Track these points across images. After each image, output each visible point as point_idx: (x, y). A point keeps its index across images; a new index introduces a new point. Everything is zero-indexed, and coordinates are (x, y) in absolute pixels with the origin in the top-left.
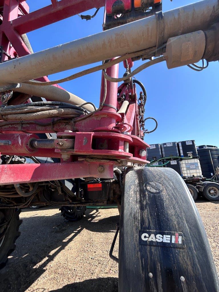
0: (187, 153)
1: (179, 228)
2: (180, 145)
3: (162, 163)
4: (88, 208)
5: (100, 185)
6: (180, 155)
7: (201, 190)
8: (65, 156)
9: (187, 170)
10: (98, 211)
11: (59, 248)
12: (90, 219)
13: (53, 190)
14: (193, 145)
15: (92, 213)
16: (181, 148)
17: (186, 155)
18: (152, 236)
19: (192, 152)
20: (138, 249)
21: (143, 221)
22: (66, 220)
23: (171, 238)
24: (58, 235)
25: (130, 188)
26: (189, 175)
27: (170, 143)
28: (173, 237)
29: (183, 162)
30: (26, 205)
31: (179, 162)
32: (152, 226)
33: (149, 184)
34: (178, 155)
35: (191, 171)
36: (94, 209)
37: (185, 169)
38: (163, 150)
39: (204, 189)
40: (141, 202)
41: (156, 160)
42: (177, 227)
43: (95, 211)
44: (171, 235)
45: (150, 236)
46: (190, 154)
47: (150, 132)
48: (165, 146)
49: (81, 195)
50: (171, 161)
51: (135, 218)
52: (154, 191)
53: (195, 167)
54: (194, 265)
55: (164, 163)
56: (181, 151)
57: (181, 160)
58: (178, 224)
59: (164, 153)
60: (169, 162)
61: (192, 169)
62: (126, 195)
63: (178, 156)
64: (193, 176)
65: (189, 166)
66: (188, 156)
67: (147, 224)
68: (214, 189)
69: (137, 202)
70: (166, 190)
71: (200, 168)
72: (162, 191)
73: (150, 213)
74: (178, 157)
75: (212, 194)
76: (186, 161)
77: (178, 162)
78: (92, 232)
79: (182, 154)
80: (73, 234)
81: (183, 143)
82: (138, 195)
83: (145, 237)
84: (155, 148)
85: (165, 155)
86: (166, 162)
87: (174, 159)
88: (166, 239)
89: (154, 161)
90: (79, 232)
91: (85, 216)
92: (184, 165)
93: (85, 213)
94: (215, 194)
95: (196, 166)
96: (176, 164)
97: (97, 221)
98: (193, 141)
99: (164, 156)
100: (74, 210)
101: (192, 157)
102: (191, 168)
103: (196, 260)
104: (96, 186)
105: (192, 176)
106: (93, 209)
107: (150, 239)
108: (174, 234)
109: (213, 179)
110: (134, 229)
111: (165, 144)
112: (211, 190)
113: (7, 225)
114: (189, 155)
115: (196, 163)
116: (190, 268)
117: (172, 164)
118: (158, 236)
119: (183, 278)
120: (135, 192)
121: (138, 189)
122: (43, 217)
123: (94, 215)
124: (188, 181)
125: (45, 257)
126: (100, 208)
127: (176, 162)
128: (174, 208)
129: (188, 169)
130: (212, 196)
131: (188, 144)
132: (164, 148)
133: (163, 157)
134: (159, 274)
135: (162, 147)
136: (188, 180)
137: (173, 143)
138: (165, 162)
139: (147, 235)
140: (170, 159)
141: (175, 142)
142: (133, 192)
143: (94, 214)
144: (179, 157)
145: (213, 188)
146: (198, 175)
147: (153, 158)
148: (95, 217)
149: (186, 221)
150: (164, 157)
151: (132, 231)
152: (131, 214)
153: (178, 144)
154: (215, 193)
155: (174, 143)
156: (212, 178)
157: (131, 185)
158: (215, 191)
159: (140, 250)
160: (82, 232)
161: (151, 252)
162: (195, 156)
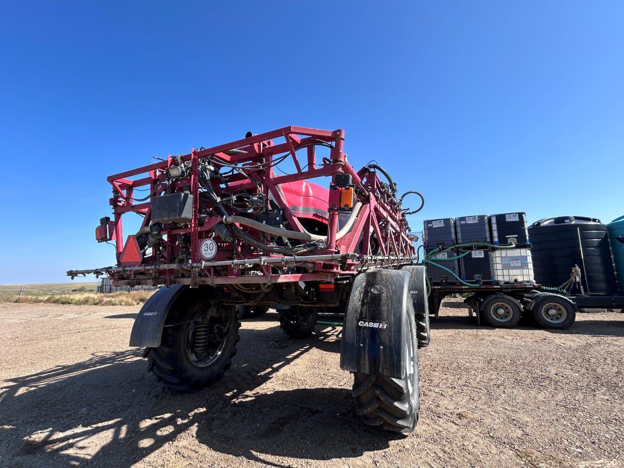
0: (507, 237)
1: (387, 319)
2: (494, 220)
3: (455, 254)
4: (318, 324)
5: (333, 286)
6: (492, 242)
7: (530, 308)
8: (311, 271)
9: (503, 270)
10: (335, 329)
11: (282, 363)
12: (322, 338)
13: (284, 288)
14: (521, 221)
15: (325, 331)
16: (495, 227)
17: (503, 241)
18: (367, 323)
19: (517, 236)
20: (355, 330)
21: (361, 314)
22: (286, 335)
23: (379, 325)
24: (280, 351)
25: (356, 289)
26: (507, 279)
27: (474, 218)
28: (381, 324)
29: (497, 253)
30: (256, 302)
31: (489, 253)
32: (368, 317)
33: (374, 287)
34: (488, 240)
35: (512, 272)
36: (330, 325)
37: (499, 267)
38: (459, 229)
39: (535, 305)
40: (363, 301)
41: (443, 249)
42: (385, 318)
43: (330, 328)
44: (380, 323)
45: (365, 323)
46: (512, 239)
47: (413, 213)
48: (462, 222)
49: (313, 295)
50: (473, 252)
51: (356, 311)
52: (376, 292)
53: (520, 265)
54: (390, 340)
55: (458, 255)
56: (495, 234)
57: (494, 249)
58: (387, 316)
59: (459, 235)
60: (468, 252)
61: (513, 268)
62: (352, 294)
63: (488, 242)
64: (516, 281)
65: (508, 263)
66: (507, 243)
67: (364, 316)
68: (558, 308)
69: (359, 300)
70: (387, 292)
71: (531, 266)
72: (382, 293)
73: (368, 308)
74: (486, 244)
75: (552, 316)
76: (504, 253)
77: (486, 254)
78: (325, 352)
79: (496, 240)
80: (298, 352)
81: (501, 218)
82: (362, 295)
83: (361, 324)
84: (443, 225)
85: (462, 240)
86: (463, 253)
87: (479, 248)
88: (376, 325)
89: (440, 251)
90: (307, 350)
91: (314, 333)
92: (498, 260)
93: (315, 329)
94: (559, 316)
95: (521, 262)
96: (483, 256)
97: (333, 341)
98: (521, 215)
99: (460, 241)
100: (298, 322)
101: (514, 246)
102: (512, 265)
103: (393, 338)
104: (328, 286)
105: (513, 281)
106: (327, 326)
107: (365, 325)
108: (382, 323)
109: (563, 288)
110: (354, 318)
111: (463, 219)
112: (551, 308)
113: (230, 324)
114: (509, 242)
115: (524, 256)
116: (387, 342)
117: (474, 256)
118: (370, 323)
119: (382, 347)
120: (360, 293)
121: (363, 290)
122: (252, 331)
123: (329, 334)
124: (504, 290)
125: (268, 368)
126: (338, 325)
127: (483, 253)
128: (388, 306)
129: (506, 267)
130: (552, 319)
131: (509, 220)
132: (462, 226)
133: (457, 244)
134: (367, 345)
135: (458, 224)
136: (504, 288)
137: (479, 217)
138: (461, 252)
139: (363, 322)
140: (471, 248)
141: (484, 216)
142: (358, 293)
143: (328, 332)
144: (489, 245)
145: (555, 306)
146: (526, 279)
147: (438, 244)
148: (329, 336)
149: (394, 315)
150: (459, 244)
151: (352, 320)
152: (353, 308)
153: (490, 219)
154: (560, 314)
155: (481, 218)
156: (561, 287)
157: (358, 287)
158: (560, 312)
159: (357, 331)
160: (311, 351)
161: (364, 333)
162: (523, 244)
